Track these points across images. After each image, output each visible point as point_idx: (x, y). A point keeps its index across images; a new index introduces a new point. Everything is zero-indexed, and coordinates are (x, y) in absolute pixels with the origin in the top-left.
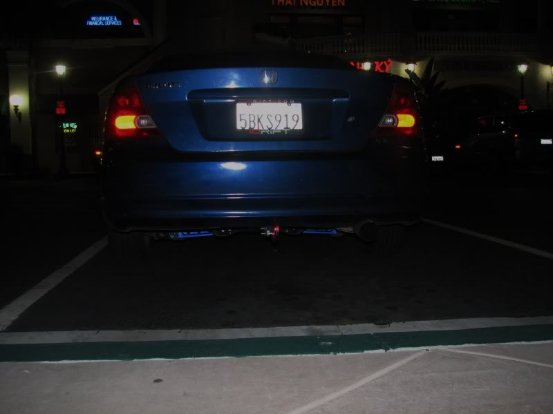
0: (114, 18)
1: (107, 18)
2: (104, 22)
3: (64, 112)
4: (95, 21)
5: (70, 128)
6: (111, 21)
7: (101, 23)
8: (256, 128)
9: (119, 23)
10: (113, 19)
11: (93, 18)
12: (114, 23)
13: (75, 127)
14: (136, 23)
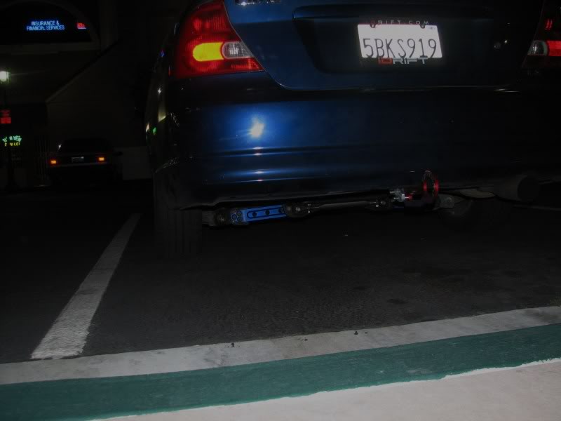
0: (56, 22)
1: (49, 23)
2: (45, 26)
3: (9, 122)
4: (35, 26)
5: (14, 141)
6: (53, 25)
7: (42, 28)
8: (386, 57)
9: (62, 27)
10: (56, 24)
11: (33, 23)
12: (56, 28)
13: (20, 140)
14: (81, 27)
